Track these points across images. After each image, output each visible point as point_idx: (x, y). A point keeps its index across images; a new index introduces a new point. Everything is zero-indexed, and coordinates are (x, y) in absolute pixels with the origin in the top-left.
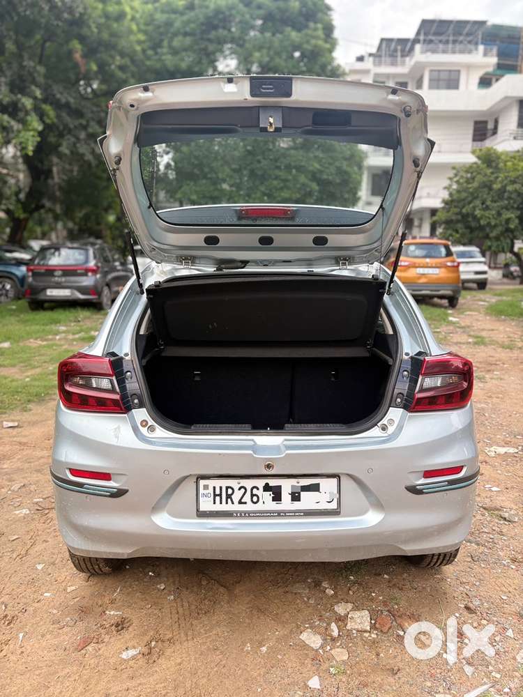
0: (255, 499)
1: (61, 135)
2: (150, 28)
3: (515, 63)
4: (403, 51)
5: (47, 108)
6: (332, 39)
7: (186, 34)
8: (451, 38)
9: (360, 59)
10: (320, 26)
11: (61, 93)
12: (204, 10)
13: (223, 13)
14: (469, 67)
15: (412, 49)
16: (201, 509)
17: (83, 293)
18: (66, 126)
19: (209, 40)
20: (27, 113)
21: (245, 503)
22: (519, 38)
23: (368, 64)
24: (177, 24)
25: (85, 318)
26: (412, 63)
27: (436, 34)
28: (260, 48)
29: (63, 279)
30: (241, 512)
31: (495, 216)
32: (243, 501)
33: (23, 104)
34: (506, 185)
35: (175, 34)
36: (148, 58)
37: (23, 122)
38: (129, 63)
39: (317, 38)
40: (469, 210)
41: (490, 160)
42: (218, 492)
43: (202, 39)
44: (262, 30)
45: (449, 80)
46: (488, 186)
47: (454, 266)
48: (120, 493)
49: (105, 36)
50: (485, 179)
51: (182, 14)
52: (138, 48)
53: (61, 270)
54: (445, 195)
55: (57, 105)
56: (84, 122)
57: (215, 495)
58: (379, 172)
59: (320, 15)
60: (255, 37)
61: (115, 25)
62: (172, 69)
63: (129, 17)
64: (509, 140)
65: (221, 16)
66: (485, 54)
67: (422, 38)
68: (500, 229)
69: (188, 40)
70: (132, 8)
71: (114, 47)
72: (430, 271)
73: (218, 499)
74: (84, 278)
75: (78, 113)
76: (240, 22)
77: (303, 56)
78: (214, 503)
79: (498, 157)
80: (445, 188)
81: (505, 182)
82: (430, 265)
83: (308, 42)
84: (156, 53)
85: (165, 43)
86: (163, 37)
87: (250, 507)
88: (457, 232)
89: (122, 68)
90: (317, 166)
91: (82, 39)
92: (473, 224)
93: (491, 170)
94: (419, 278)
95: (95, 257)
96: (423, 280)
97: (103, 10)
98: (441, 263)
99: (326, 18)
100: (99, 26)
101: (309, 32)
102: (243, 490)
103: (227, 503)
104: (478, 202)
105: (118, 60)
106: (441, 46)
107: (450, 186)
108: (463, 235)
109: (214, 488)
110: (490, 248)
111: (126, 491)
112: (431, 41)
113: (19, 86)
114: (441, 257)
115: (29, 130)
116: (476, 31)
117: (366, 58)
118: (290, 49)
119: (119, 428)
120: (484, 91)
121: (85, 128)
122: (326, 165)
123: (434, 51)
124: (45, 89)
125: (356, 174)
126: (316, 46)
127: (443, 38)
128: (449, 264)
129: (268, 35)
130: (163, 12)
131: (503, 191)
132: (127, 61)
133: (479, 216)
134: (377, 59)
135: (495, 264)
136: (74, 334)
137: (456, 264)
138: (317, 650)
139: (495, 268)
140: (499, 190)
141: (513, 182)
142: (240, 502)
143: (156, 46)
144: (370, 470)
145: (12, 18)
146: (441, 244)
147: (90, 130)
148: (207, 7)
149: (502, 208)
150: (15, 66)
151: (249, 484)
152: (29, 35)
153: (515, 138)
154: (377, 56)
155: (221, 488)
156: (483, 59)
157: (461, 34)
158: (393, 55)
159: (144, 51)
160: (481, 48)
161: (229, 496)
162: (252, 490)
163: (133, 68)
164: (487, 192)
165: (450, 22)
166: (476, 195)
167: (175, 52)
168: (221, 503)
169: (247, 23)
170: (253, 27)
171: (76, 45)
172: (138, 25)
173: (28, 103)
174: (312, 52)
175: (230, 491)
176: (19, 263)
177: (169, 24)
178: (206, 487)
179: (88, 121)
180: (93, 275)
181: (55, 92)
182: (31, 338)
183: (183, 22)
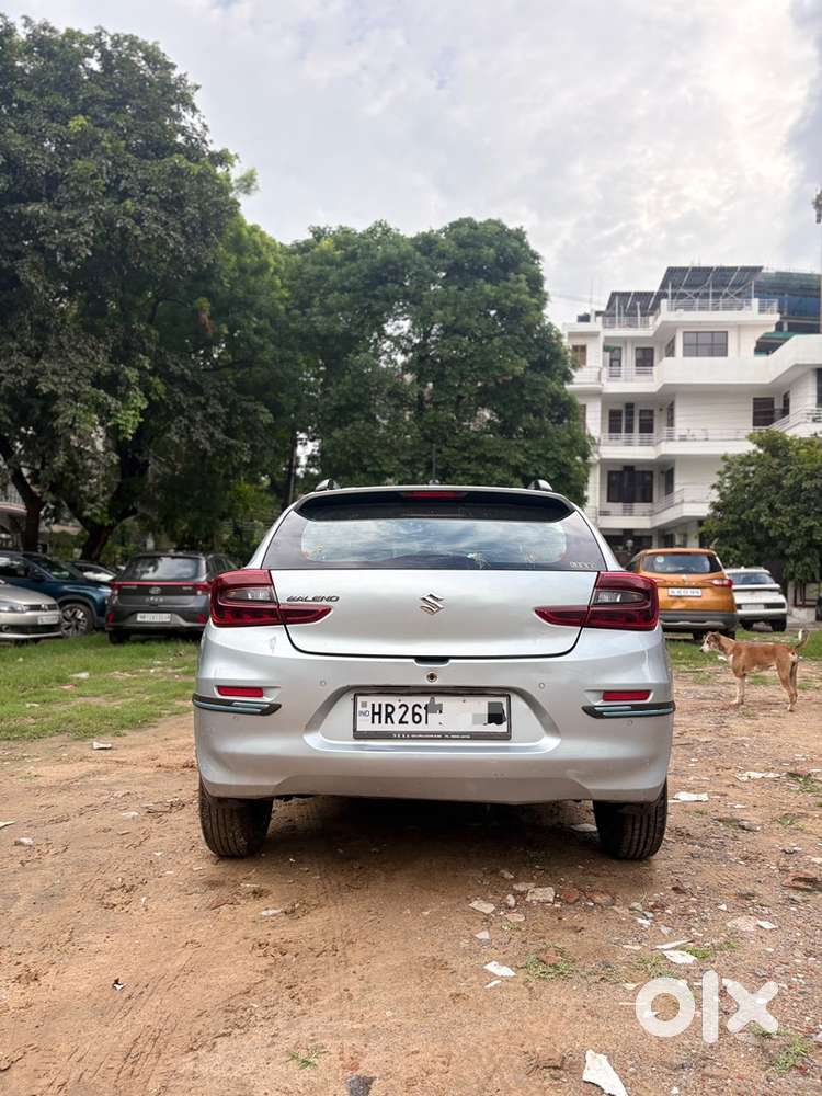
0: (417, 718)
1: (170, 417)
2: (298, 283)
3: (815, 323)
4: (644, 308)
5: (156, 381)
6: (541, 292)
7: (343, 290)
8: (711, 291)
9: (584, 318)
10: (522, 277)
11: (177, 365)
12: (369, 260)
13: (394, 263)
14: (740, 327)
15: (656, 306)
16: (358, 729)
17: (187, 620)
18: (177, 404)
19: (375, 297)
20: (129, 387)
21: (406, 723)
22: (819, 290)
23: (596, 325)
24: (333, 278)
25: (188, 652)
26: (658, 323)
27: (688, 286)
28: (442, 305)
29: (161, 599)
30: (401, 733)
31: (791, 524)
32: (404, 720)
33: (126, 376)
34: (801, 481)
35: (330, 291)
36: (294, 319)
37: (124, 398)
38: (268, 325)
39: (519, 291)
40: (751, 515)
41: (776, 447)
42: (377, 710)
43: (365, 295)
44: (446, 283)
45: (713, 344)
46: (776, 483)
47: (723, 586)
48: (273, 709)
49: (240, 293)
50: (770, 473)
51: (339, 265)
52: (281, 307)
53: (158, 586)
54: (715, 496)
55: (169, 378)
56: (203, 401)
57: (374, 714)
58: (619, 469)
59: (523, 265)
60: (436, 294)
61: (252, 280)
62: (323, 333)
63: (271, 270)
64: (806, 422)
65: (391, 267)
66: (761, 311)
67: (669, 291)
68: (799, 542)
69: (346, 297)
70: (276, 260)
71: (250, 306)
72: (689, 592)
73: (376, 717)
74: (191, 598)
75: (195, 389)
76: (417, 274)
77: (501, 314)
78: (373, 722)
79: (787, 444)
80: (714, 487)
81: (800, 476)
82: (687, 584)
83: (507, 297)
84: (304, 314)
85: (316, 301)
86: (314, 294)
87: (411, 727)
88: (737, 548)
89: (258, 331)
90: (522, 458)
91: (210, 296)
92: (760, 537)
93: (777, 461)
94: (673, 602)
95: (208, 570)
96: (679, 606)
97: (238, 262)
98: (702, 581)
99: (533, 268)
100: (233, 281)
101: (509, 284)
102: (404, 709)
103: (386, 722)
104: (763, 505)
105: (255, 322)
106: (697, 301)
107: (721, 483)
108: (746, 553)
109: (373, 705)
110: (792, 576)
111: (280, 706)
112: (683, 296)
113: (122, 354)
114: (706, 573)
115: (129, 409)
116: (747, 281)
117: (592, 319)
118: (483, 306)
119: (275, 638)
120: (763, 359)
121: (203, 407)
122: (535, 458)
123: (688, 308)
124: (156, 357)
125: (579, 466)
126: (518, 301)
127: (701, 291)
128: (716, 582)
129: (453, 289)
130: (314, 263)
131: (797, 489)
132: (264, 323)
133: (766, 524)
134: (608, 319)
135: (803, 599)
136: (174, 668)
137: (726, 582)
138: (488, 915)
139: (804, 606)
140: (791, 487)
141: (811, 476)
142: (401, 722)
143: (304, 305)
144: (541, 685)
145: (121, 272)
146: (702, 554)
147: (210, 410)
148: (373, 257)
149: (800, 514)
150: (120, 328)
151: (410, 701)
152: (140, 292)
153: (814, 420)
154: (608, 315)
155: (380, 705)
156: (759, 317)
157: (725, 285)
158: (631, 313)
159: (288, 310)
160: (755, 302)
161: (388, 715)
162: (413, 708)
163: (273, 331)
164: (774, 491)
165: (708, 270)
166: (758, 494)
167: (328, 312)
168: (380, 722)
169: (425, 275)
170: (434, 281)
171: (204, 303)
172: (281, 279)
173: (132, 374)
174: (514, 310)
175: (390, 709)
176: (98, 584)
177: (321, 277)
178: (364, 705)
179: (208, 399)
180: (203, 594)
181: (169, 363)
182: (117, 669)
183: (340, 275)
